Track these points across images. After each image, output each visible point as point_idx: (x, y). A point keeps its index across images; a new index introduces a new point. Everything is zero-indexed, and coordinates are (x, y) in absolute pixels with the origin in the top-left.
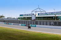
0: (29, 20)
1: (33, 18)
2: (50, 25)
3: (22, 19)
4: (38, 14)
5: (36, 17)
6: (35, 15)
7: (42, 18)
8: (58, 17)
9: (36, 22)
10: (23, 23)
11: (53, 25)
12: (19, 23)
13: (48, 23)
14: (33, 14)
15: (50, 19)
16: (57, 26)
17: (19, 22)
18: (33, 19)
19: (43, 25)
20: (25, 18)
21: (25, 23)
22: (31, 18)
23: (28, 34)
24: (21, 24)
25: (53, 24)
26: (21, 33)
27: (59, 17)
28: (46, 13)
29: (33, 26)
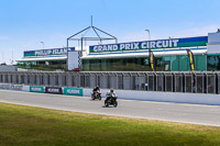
0: (57, 71)
1: (73, 64)
2: (134, 87)
3: (32, 66)
4: (91, 48)
5: (84, 61)
6: (80, 53)
7: (104, 64)
8: (160, 58)
9: (83, 77)
10: (35, 83)
11: (144, 88)
12: (23, 82)
13: (127, 82)
14: (73, 49)
15: (134, 65)
16: (160, 90)
17: (22, 77)
18: (70, 68)
20: (43, 62)
21: (42, 83)
22: (65, 62)
23: (53, 121)
24: (28, 87)
25: (143, 85)
26: (30, 117)
27: (166, 59)
28: (119, 45)
29: (73, 91)
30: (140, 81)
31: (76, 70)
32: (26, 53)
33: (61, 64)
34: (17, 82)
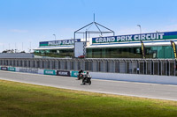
0: (66, 58)
1: (79, 52)
2: (128, 71)
3: (46, 54)
4: (94, 39)
5: (88, 50)
6: (85, 43)
7: (104, 52)
8: (149, 48)
9: (87, 63)
10: (49, 67)
11: (136, 72)
12: (38, 67)
13: (122, 67)
14: (79, 40)
15: (128, 53)
17: (38, 62)
18: (77, 55)
19: (108, 71)
20: (55, 51)
21: (54, 67)
22: (72, 51)
23: (63, 97)
24: (42, 71)
25: (135, 69)
26: (44, 95)
27: (154, 49)
28: (116, 37)
30: (133, 66)
31: (81, 57)
32: (42, 44)
33: (69, 52)
34: (34, 66)
